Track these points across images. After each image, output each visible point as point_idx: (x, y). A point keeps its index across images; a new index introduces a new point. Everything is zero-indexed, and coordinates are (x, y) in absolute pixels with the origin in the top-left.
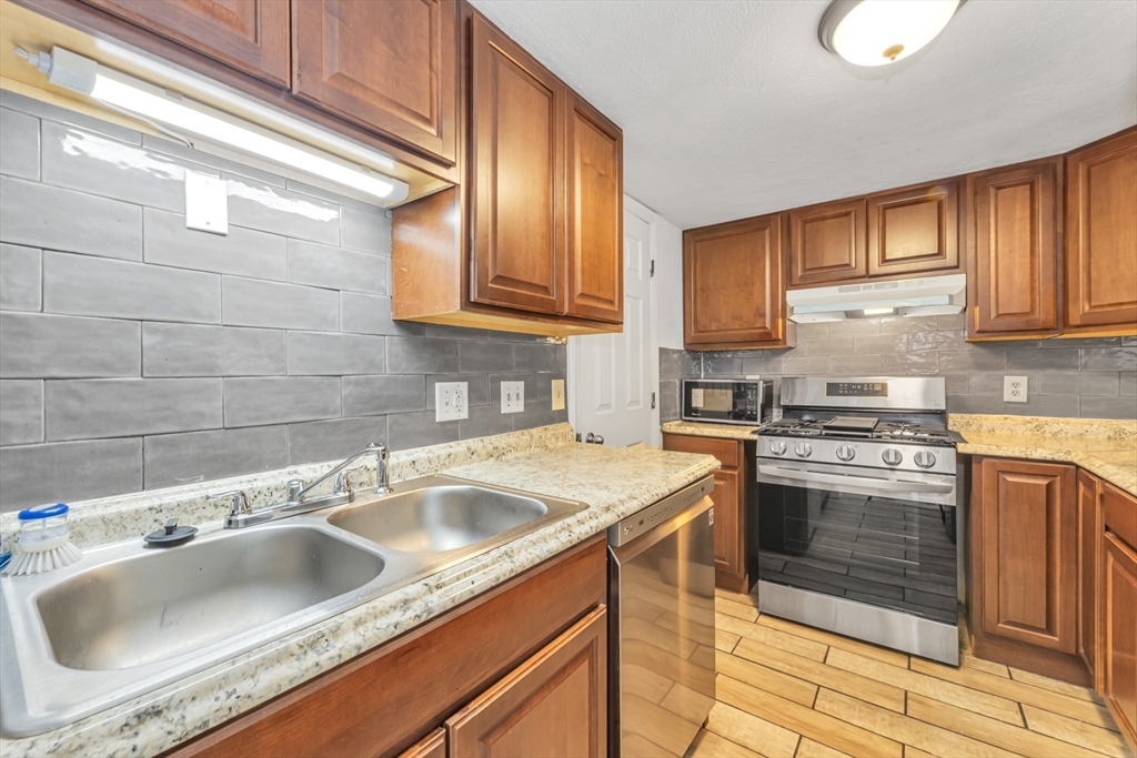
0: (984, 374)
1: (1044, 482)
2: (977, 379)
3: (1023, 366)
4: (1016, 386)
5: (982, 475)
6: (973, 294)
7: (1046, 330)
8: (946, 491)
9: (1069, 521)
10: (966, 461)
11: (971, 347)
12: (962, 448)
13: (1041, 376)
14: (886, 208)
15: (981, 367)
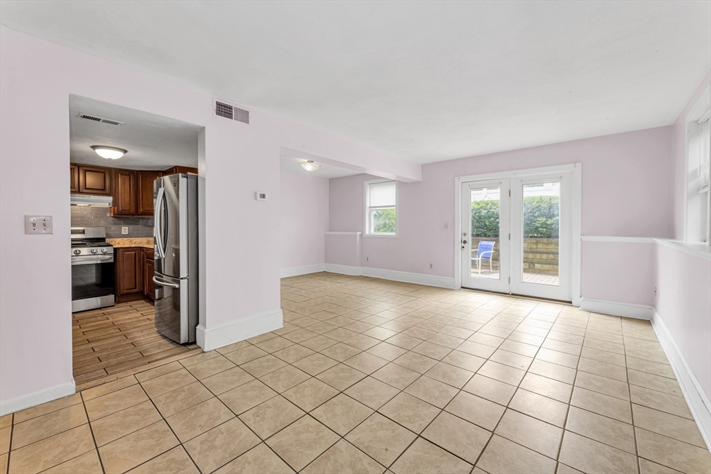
0: (116, 226)
1: (134, 252)
2: (114, 228)
3: (126, 224)
4: (125, 230)
5: (120, 253)
6: (115, 203)
7: (133, 215)
8: (111, 258)
9: (139, 261)
10: (115, 250)
11: (114, 219)
12: (114, 246)
13: (131, 227)
14: (86, 171)
15: (115, 224)
